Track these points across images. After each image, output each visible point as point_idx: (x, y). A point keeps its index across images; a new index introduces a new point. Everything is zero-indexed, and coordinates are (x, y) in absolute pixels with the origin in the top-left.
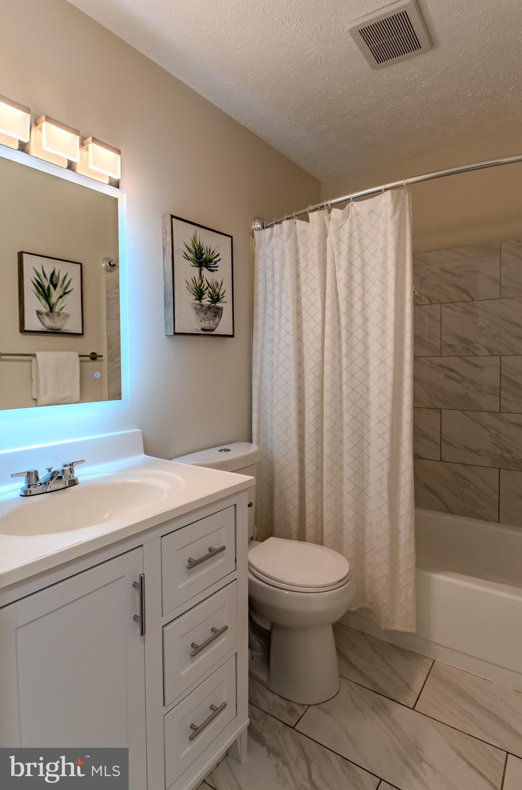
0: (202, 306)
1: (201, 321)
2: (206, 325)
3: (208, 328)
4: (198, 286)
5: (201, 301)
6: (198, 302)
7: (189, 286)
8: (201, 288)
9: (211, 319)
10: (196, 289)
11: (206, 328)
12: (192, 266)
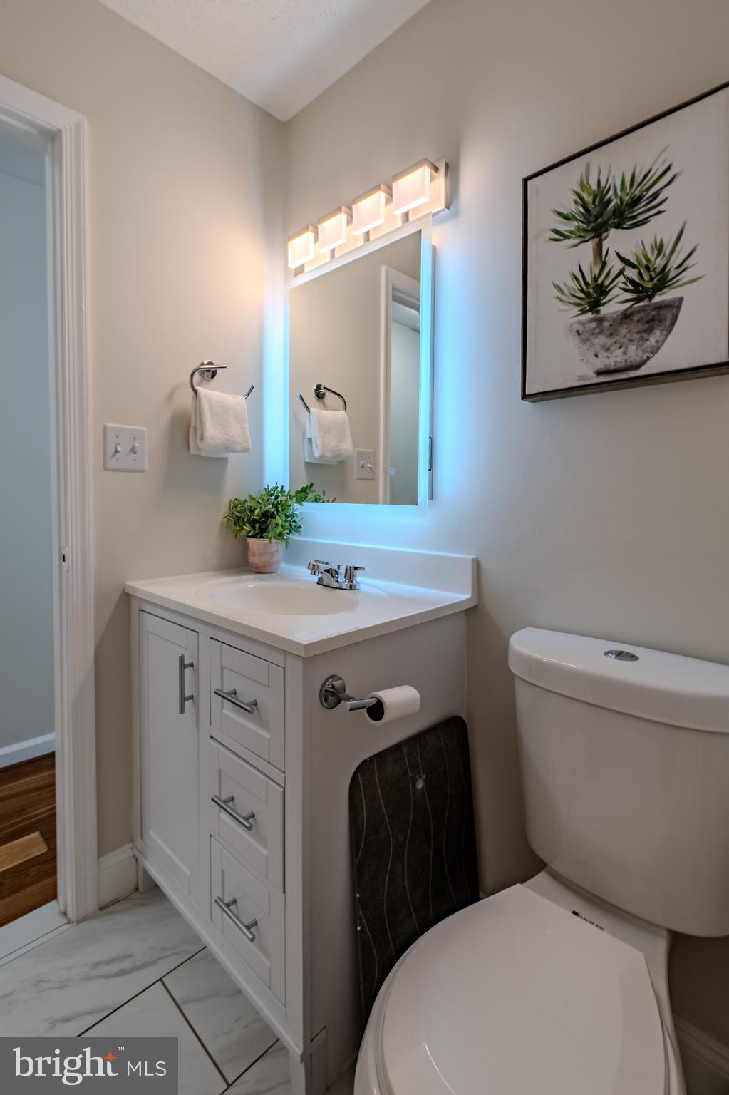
0: (600, 320)
1: (596, 356)
2: (616, 358)
3: (622, 365)
4: (589, 280)
5: (598, 312)
6: (590, 315)
7: (562, 292)
8: (600, 281)
9: (631, 341)
10: (582, 291)
11: (612, 368)
12: (575, 246)
